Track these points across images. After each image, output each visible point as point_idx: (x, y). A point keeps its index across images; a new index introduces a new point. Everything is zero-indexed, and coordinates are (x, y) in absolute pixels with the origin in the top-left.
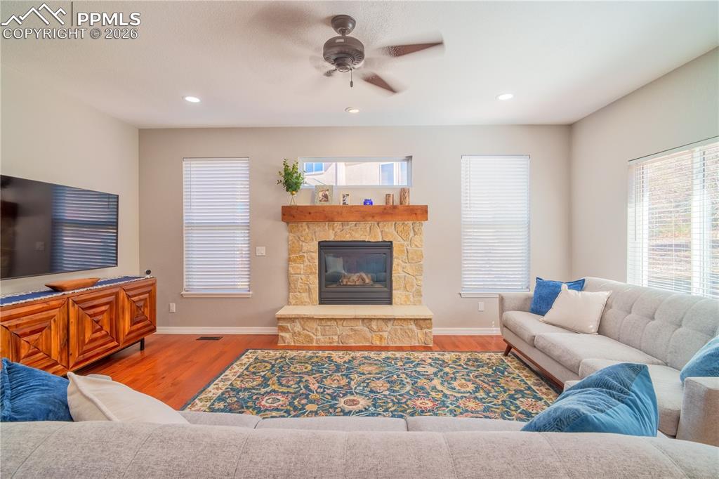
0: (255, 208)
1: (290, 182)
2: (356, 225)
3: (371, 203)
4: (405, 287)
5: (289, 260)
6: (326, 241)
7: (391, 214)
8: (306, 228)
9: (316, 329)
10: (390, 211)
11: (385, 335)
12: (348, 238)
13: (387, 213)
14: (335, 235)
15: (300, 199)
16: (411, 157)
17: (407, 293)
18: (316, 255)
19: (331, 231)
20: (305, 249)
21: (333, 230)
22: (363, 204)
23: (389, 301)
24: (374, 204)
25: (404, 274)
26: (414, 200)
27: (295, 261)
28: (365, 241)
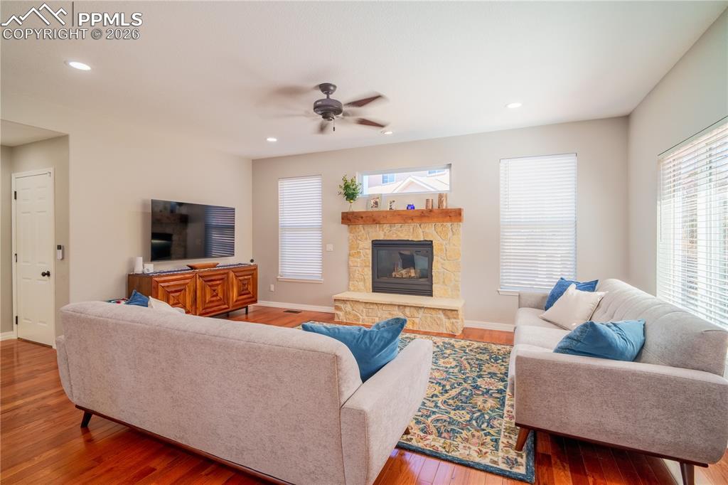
0: (325, 214)
1: (350, 193)
2: (401, 227)
3: (414, 208)
4: (444, 282)
5: (350, 255)
6: (377, 240)
7: (428, 217)
8: (362, 229)
9: (362, 311)
10: (427, 214)
11: (417, 320)
12: (394, 237)
13: (424, 216)
14: (385, 235)
15: (357, 207)
16: (451, 164)
17: (446, 287)
18: (370, 252)
19: (381, 232)
20: (361, 246)
21: (383, 230)
22: (406, 209)
23: (429, 293)
24: (416, 208)
25: (443, 270)
26: (451, 204)
27: (353, 256)
28: (408, 240)
